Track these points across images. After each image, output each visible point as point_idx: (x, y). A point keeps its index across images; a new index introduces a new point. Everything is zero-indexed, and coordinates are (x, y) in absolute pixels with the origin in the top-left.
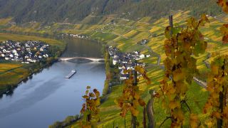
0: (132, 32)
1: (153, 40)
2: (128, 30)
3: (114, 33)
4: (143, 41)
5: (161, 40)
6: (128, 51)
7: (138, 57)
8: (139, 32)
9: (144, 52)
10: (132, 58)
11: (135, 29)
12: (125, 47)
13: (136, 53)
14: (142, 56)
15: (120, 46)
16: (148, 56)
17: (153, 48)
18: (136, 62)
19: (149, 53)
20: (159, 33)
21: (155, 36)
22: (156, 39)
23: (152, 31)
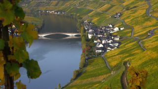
0: (106, 6)
1: (126, 13)
2: (101, 5)
3: (88, 8)
4: (117, 14)
5: (134, 13)
6: (103, 24)
7: (113, 30)
8: (113, 6)
9: (118, 25)
10: (106, 31)
11: (108, 3)
12: (99, 21)
13: (111, 26)
14: (116, 29)
15: (95, 20)
16: (122, 29)
17: (126, 21)
18: (111, 35)
19: (122, 26)
20: (132, 6)
21: (128, 9)
22: (129, 12)
23: (125, 4)
